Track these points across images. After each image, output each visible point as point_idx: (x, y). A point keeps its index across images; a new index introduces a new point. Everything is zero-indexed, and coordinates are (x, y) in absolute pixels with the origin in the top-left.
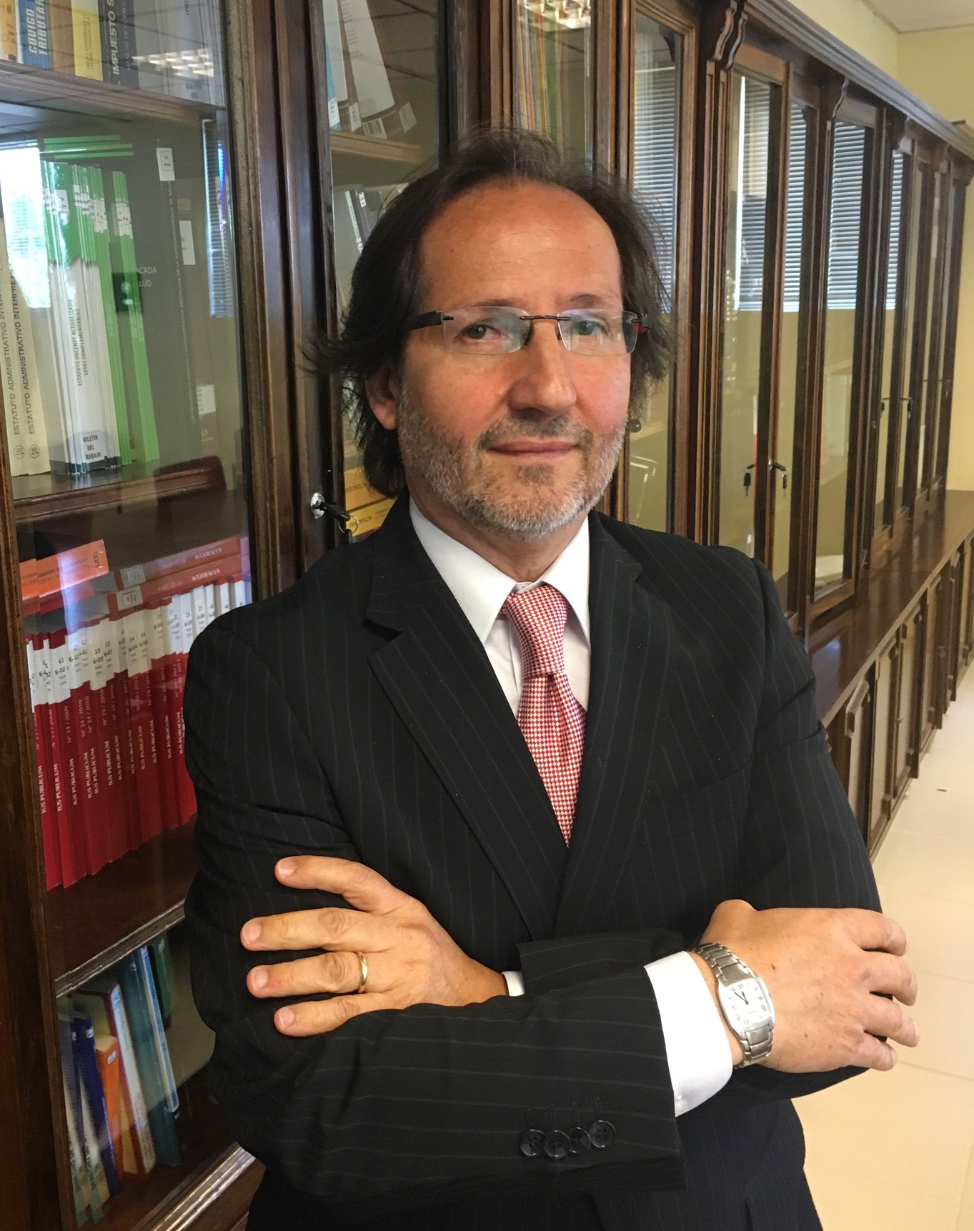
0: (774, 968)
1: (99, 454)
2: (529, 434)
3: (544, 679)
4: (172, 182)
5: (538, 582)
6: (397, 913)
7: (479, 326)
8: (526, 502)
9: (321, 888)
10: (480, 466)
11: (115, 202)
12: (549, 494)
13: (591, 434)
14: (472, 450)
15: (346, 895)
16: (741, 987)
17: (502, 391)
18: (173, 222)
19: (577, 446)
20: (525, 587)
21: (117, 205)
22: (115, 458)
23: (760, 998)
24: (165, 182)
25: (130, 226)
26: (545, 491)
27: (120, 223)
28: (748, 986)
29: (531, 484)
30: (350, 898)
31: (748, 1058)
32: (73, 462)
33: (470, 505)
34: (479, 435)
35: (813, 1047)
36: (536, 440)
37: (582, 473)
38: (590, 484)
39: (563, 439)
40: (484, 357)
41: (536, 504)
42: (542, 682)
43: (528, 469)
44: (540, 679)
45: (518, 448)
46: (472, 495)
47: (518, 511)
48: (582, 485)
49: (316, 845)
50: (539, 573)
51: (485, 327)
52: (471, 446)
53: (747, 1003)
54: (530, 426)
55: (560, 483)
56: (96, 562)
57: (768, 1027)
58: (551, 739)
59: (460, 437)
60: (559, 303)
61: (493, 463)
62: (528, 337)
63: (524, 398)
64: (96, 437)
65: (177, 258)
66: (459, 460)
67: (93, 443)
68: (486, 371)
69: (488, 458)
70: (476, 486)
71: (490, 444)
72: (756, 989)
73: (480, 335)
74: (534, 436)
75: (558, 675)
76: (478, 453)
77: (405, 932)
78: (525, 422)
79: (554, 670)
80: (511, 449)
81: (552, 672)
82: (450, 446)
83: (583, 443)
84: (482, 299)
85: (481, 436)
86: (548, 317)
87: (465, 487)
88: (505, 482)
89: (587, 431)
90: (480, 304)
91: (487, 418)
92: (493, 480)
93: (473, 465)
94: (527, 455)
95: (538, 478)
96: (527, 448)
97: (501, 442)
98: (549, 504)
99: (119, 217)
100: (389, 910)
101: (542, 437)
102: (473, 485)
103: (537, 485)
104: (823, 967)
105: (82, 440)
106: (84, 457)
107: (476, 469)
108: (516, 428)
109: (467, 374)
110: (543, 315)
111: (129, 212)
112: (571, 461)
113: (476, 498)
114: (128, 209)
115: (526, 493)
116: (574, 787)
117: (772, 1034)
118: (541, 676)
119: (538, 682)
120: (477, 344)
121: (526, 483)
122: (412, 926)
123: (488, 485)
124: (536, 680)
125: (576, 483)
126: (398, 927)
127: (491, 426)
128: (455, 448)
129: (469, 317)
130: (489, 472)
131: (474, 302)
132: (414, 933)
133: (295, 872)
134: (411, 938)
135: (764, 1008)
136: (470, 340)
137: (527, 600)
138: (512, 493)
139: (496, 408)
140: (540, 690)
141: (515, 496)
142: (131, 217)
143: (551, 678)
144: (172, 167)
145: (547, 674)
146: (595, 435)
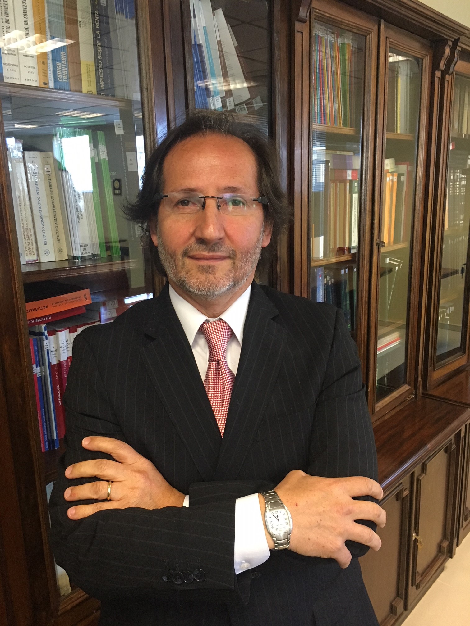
0: (297, 505)
1: (89, 252)
2: (203, 251)
3: (215, 363)
4: (122, 135)
5: (218, 318)
6: (134, 465)
7: (185, 200)
8: (202, 282)
9: (101, 450)
10: (183, 265)
11: (99, 144)
12: (213, 279)
13: (235, 252)
14: (180, 257)
15: (112, 455)
16: (277, 512)
17: (191, 231)
18: (123, 153)
19: (229, 257)
20: (211, 320)
21: (100, 145)
22: (97, 254)
23: (286, 519)
24: (119, 136)
25: (106, 154)
26: (211, 277)
27: (101, 153)
28: (281, 512)
29: (205, 273)
30: (114, 456)
31: (276, 546)
32: (75, 255)
33: (181, 282)
34: (182, 250)
35: (313, 545)
36: (206, 254)
37: (232, 269)
38: (236, 274)
39: (219, 254)
40: (186, 215)
41: (207, 283)
42: (214, 364)
43: (203, 267)
44: (213, 363)
45: (198, 257)
46: (181, 277)
47: (198, 286)
48: (231, 275)
49: (103, 432)
50: (219, 314)
51: (189, 202)
52: (179, 255)
53: (278, 520)
54: (203, 247)
55: (219, 274)
56: (86, 298)
57: (289, 533)
58: (218, 390)
59: (174, 251)
60: (219, 190)
61: (189, 263)
62: (204, 206)
63: (198, 234)
64: (87, 245)
65: (125, 168)
66: (175, 261)
67: (86, 247)
68: (187, 221)
69: (188, 261)
70: (182, 274)
71: (186, 254)
72: (284, 514)
73: (187, 205)
74: (205, 252)
75: (221, 361)
76: (183, 259)
77: (134, 474)
78: (201, 245)
79: (219, 359)
80: (196, 257)
81: (218, 360)
82: (171, 255)
83: (232, 256)
84: (183, 188)
85: (183, 251)
86: (212, 197)
87: (178, 274)
88: (194, 272)
89: (233, 250)
90: (182, 190)
91: (185, 243)
92: (189, 271)
93: (180, 264)
94: (203, 260)
95: (208, 271)
96: (202, 257)
97: (191, 254)
98: (212, 283)
99: (100, 151)
100: (132, 463)
101: (209, 252)
102: (181, 273)
103: (207, 274)
104: (324, 507)
105: (79, 246)
106: (80, 253)
107: (182, 266)
108: (197, 247)
109: (178, 222)
110: (210, 195)
111: (106, 149)
112: (226, 265)
113: (182, 279)
114: (105, 147)
115: (202, 277)
116: (226, 413)
117: (290, 537)
118: (214, 361)
119: (212, 364)
120: (183, 209)
121: (202, 273)
122: (140, 472)
123: (187, 273)
124: (212, 363)
125: (228, 274)
126: (132, 471)
127: (188, 246)
128: (173, 255)
129: (179, 196)
130: (187, 267)
131: (180, 189)
132: (138, 475)
133: (89, 443)
134: (136, 477)
135: (287, 524)
136: (181, 206)
137: (210, 326)
138: (196, 277)
139: (189, 238)
140: (213, 367)
141: (197, 279)
142: (107, 150)
143: (218, 362)
144: (122, 128)
145: (216, 360)
146: (237, 252)
